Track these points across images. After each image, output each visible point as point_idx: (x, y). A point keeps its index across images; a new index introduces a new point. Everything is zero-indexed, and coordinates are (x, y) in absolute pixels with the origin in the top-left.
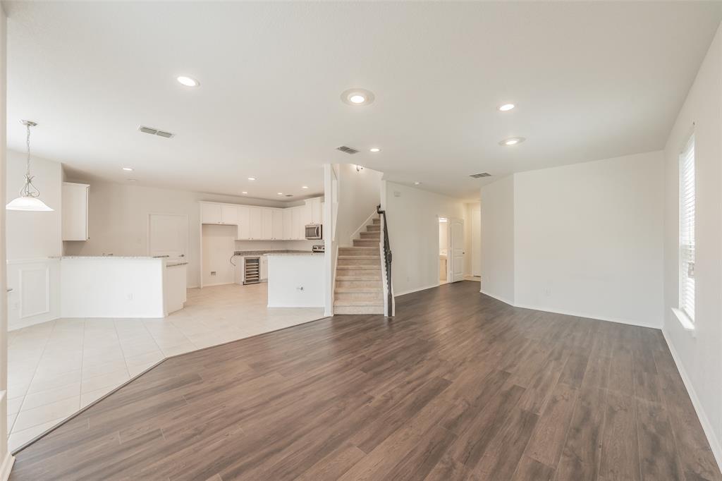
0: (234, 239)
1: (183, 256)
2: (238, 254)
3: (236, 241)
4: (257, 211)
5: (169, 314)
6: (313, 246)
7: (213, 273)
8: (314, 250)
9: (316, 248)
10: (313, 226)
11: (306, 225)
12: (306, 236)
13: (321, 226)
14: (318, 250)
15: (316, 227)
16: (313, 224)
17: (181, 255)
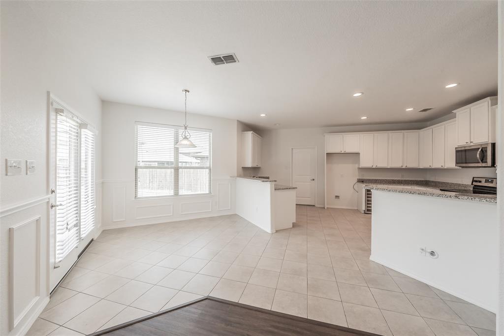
0: (357, 166)
1: (313, 180)
2: (361, 181)
3: (360, 169)
4: (382, 136)
5: (277, 231)
6: (474, 178)
7: (337, 197)
8: (475, 183)
9: (480, 182)
10: (471, 146)
11: (457, 147)
12: (457, 163)
13: (494, 145)
14: (483, 184)
15: (479, 148)
16: (472, 144)
17: (312, 179)
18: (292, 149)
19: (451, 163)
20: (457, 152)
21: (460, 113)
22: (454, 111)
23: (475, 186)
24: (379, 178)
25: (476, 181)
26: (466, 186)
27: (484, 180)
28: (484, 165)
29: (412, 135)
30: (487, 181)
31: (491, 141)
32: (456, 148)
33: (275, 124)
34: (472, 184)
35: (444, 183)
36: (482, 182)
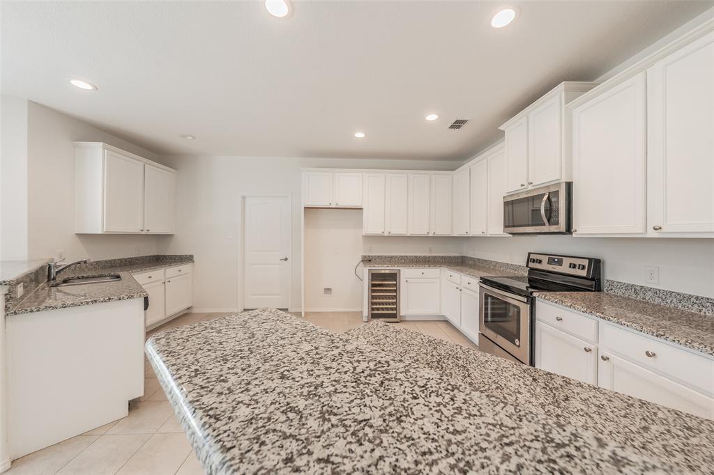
0: (359, 232)
1: (286, 259)
2: (367, 260)
6: (529, 254)
7: (328, 290)
8: (532, 265)
9: (540, 262)
10: (528, 192)
11: (506, 195)
12: (506, 226)
13: (569, 186)
14: (545, 266)
15: (544, 194)
16: (530, 188)
17: (284, 258)
18: (244, 198)
19: (496, 227)
20: (506, 204)
21: (511, 128)
22: (501, 128)
23: (532, 269)
24: (395, 255)
25: (534, 261)
26: (517, 268)
27: (545, 259)
28: (553, 228)
29: (442, 179)
30: (551, 261)
31: (565, 179)
32: (504, 197)
33: (184, 136)
34: (527, 266)
35: (486, 261)
36: (543, 262)
